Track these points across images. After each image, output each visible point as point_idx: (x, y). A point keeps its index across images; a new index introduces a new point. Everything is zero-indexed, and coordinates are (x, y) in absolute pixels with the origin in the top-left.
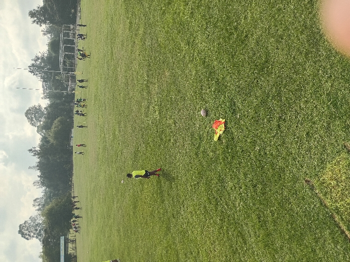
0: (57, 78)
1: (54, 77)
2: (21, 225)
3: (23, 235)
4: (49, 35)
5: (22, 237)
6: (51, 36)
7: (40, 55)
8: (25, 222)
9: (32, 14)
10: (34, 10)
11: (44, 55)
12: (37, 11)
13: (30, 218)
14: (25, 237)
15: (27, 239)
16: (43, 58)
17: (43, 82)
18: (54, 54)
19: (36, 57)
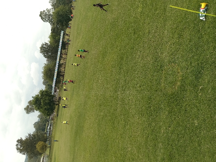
2: (41, 12)
3: (42, 18)
5: (41, 19)
8: (44, 11)
13: (46, 10)
14: (43, 20)
15: (44, 21)
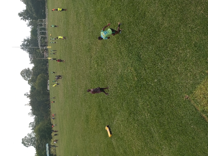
0: (37, 51)
2: (23, 139)
5: (24, 145)
6: (32, 27)
8: (26, 137)
9: (20, 15)
10: (21, 12)
11: (28, 38)
12: (23, 13)
13: (28, 135)
15: (27, 147)
16: (28, 40)
17: (29, 54)
18: (34, 37)
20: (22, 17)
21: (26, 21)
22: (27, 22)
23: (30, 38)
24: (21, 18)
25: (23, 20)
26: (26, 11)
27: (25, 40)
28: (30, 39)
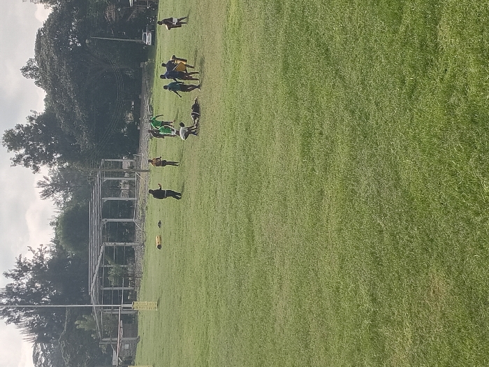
0: (79, 324)
1: (71, 325)
4: (59, 195)
6: (65, 197)
7: (29, 258)
9: (13, 140)
10: (19, 127)
11: (41, 258)
12: (28, 128)
16: (38, 265)
17: (37, 341)
18: (71, 253)
19: (19, 263)
20: (22, 151)
21: (36, 169)
22: (46, 173)
23: (47, 256)
24: (13, 154)
25: (26, 165)
26: (41, 119)
27: (23, 268)
28: (50, 262)
